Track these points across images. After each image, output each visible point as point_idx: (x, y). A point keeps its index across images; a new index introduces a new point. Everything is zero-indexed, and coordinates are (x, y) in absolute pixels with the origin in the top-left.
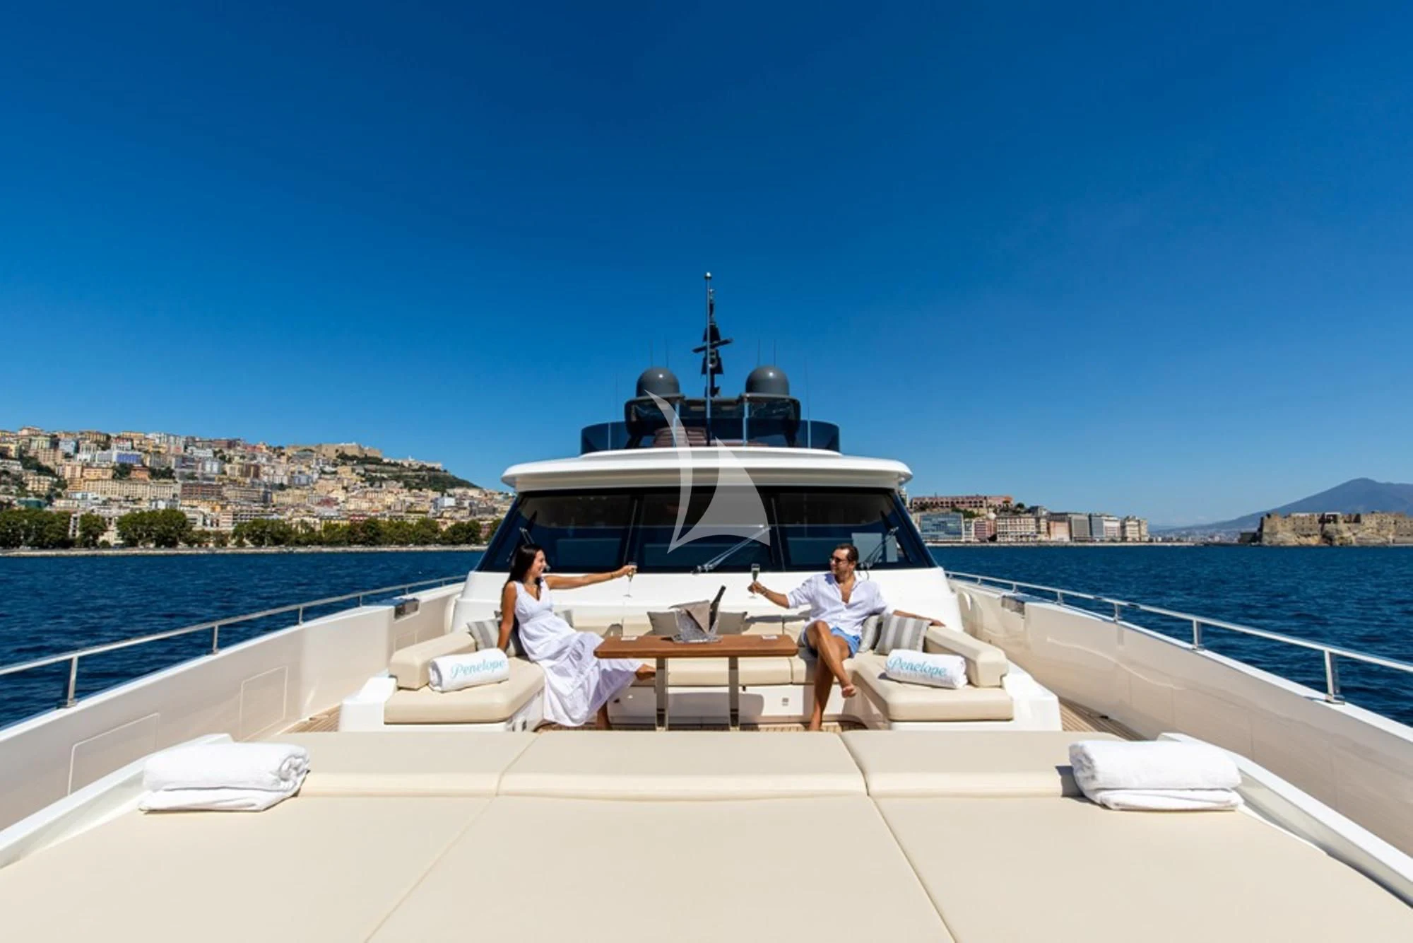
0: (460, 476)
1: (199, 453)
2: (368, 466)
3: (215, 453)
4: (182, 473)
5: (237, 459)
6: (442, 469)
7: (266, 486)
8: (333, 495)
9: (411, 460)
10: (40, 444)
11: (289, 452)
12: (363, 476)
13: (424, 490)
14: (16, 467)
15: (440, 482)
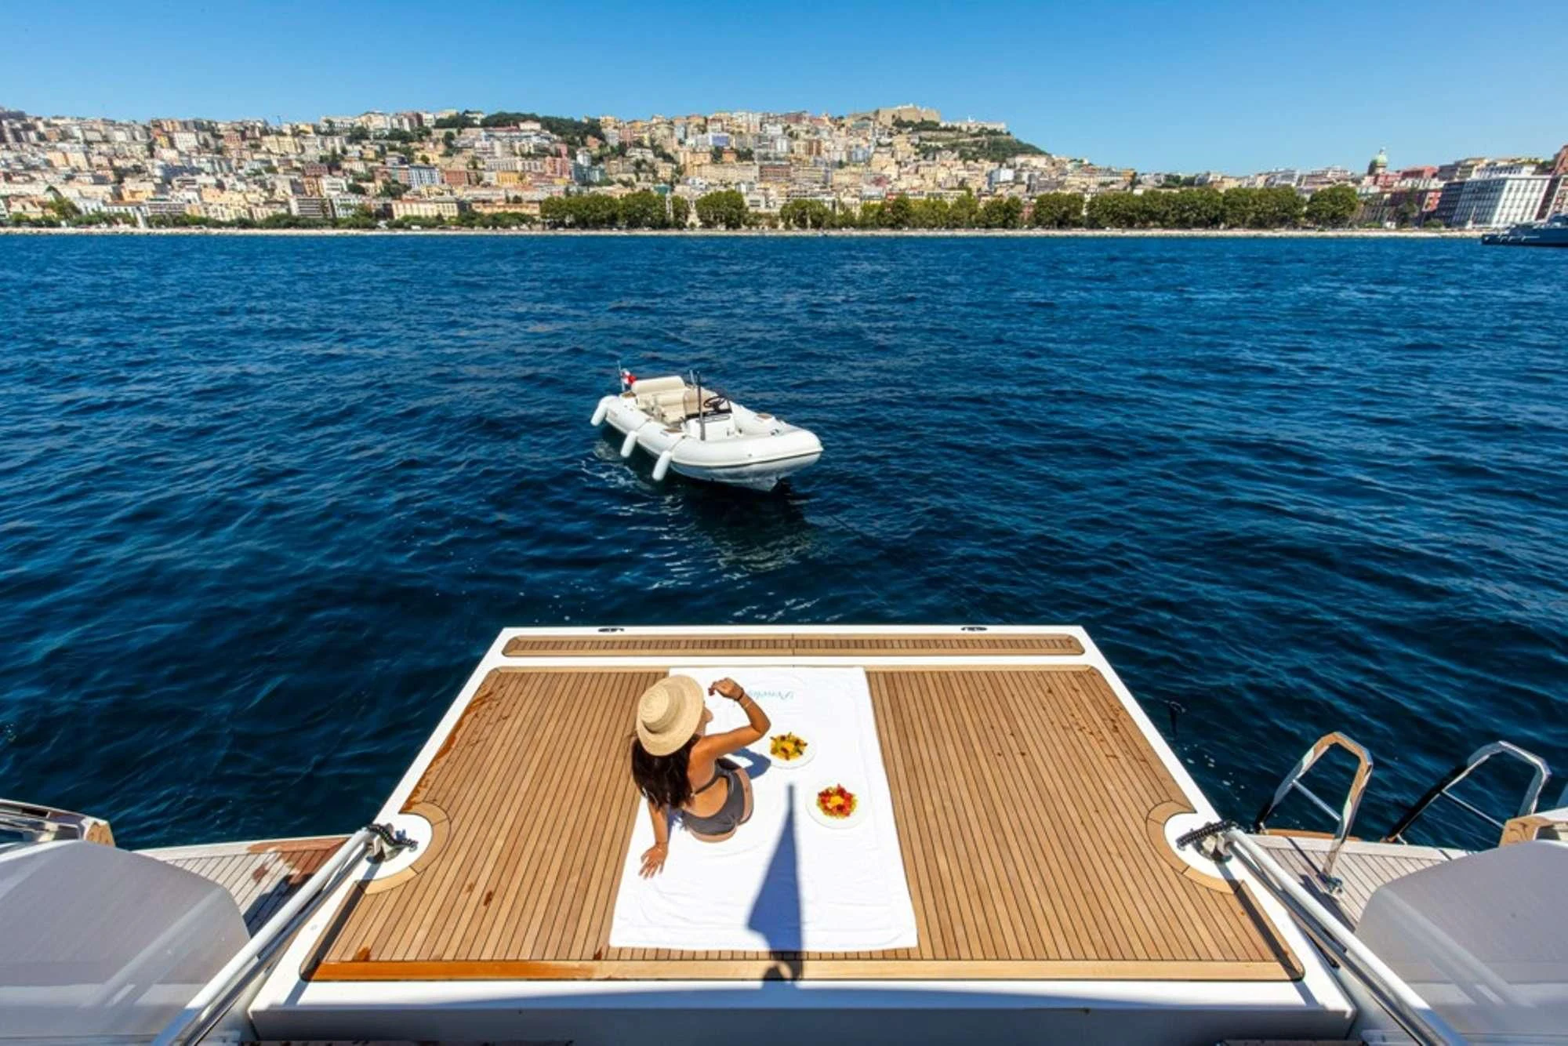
0: (1026, 140)
1: (772, 131)
2: (924, 134)
3: (784, 130)
4: (759, 154)
5: (802, 134)
6: (1005, 132)
7: (827, 165)
8: (886, 172)
9: (970, 121)
10: (663, 131)
11: (849, 122)
12: (917, 146)
13: (981, 160)
15: (1000, 148)
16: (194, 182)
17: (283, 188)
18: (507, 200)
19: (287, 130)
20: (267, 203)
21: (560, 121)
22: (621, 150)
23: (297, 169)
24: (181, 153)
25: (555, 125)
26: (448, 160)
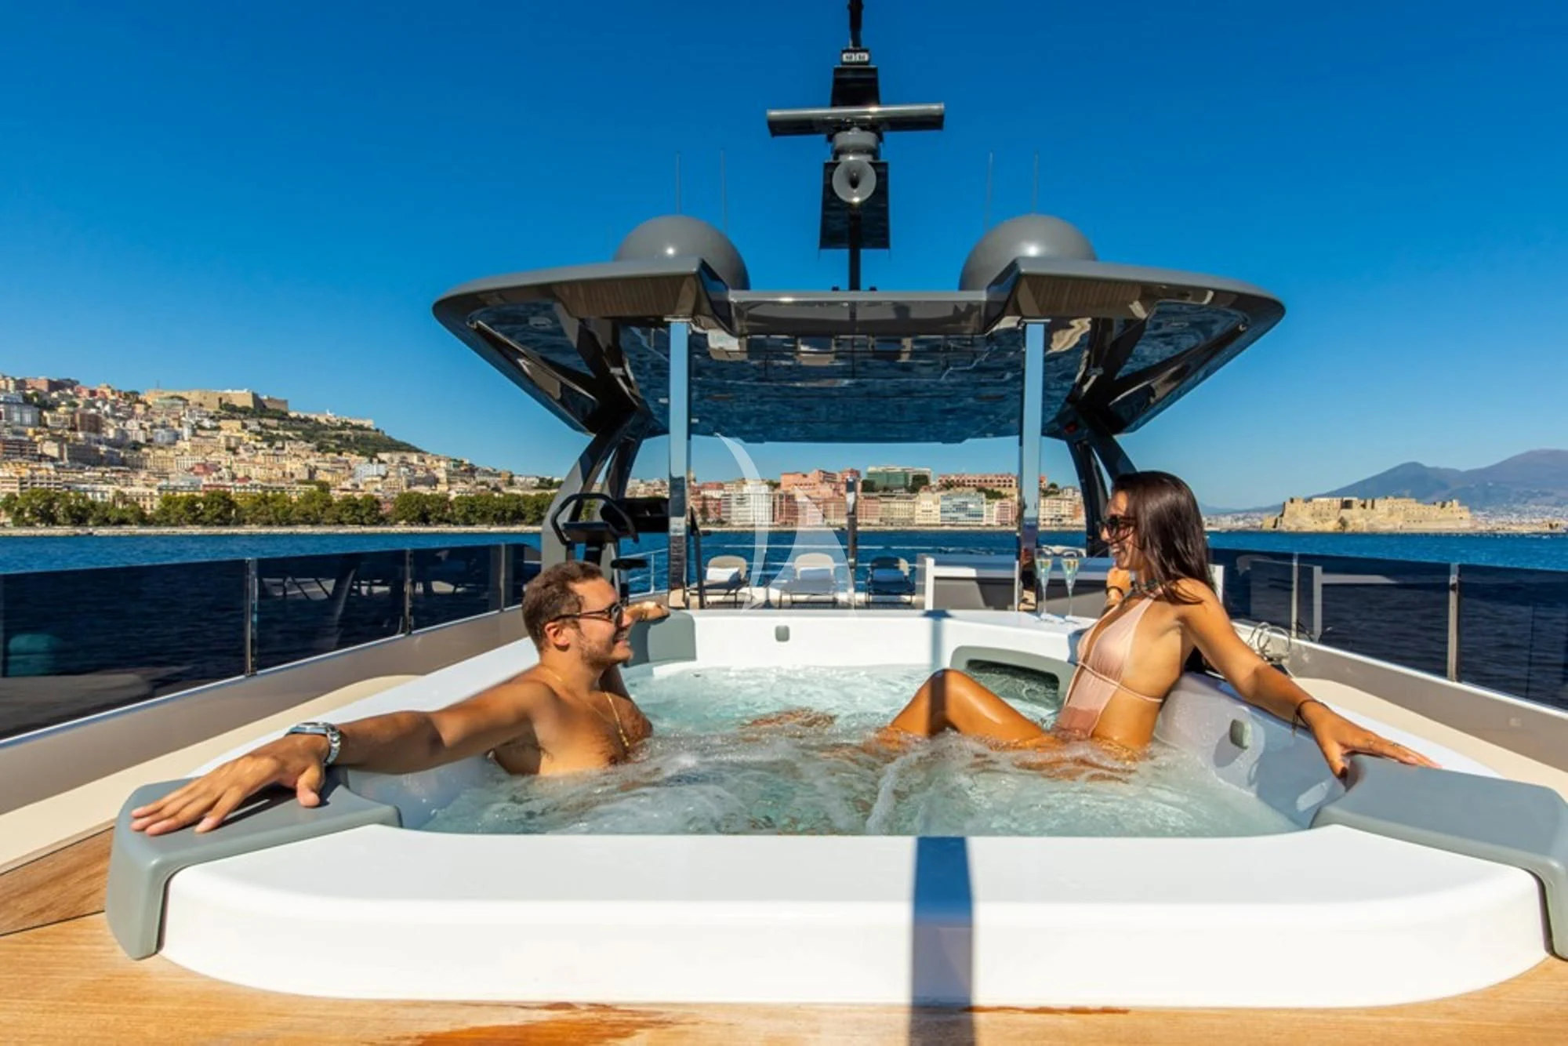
0: (399, 437)
2: (267, 422)
5: (64, 407)
6: (373, 428)
7: (110, 444)
8: (213, 458)
9: (329, 414)
11: (148, 399)
12: (259, 433)
13: (344, 454)
15: (371, 444)
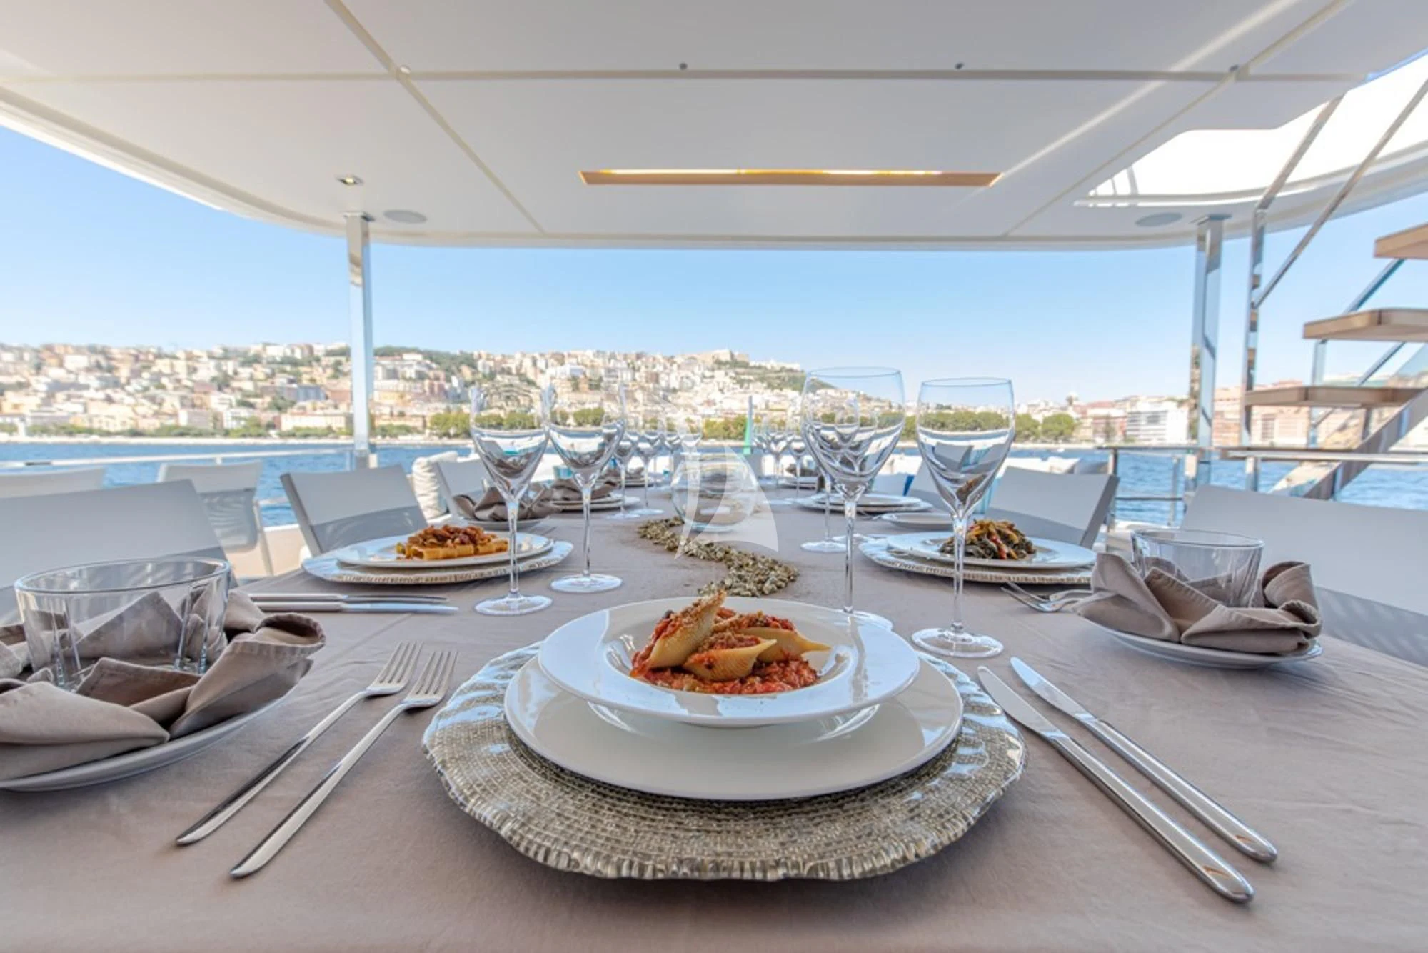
1: (619, 365)
3: (629, 364)
4: (608, 381)
5: (643, 369)
6: (799, 370)
7: (664, 390)
9: (772, 362)
10: (527, 363)
11: (679, 360)
12: (734, 379)
13: (784, 389)
14: (516, 381)
15: (798, 382)
16: (80, 397)
17: (171, 401)
18: (392, 414)
19: (181, 355)
20: (157, 414)
21: (437, 353)
22: (491, 376)
23: (186, 387)
24: (70, 372)
25: (434, 357)
26: (334, 382)
